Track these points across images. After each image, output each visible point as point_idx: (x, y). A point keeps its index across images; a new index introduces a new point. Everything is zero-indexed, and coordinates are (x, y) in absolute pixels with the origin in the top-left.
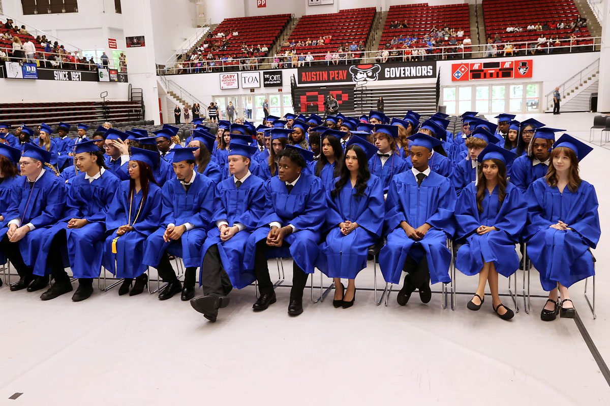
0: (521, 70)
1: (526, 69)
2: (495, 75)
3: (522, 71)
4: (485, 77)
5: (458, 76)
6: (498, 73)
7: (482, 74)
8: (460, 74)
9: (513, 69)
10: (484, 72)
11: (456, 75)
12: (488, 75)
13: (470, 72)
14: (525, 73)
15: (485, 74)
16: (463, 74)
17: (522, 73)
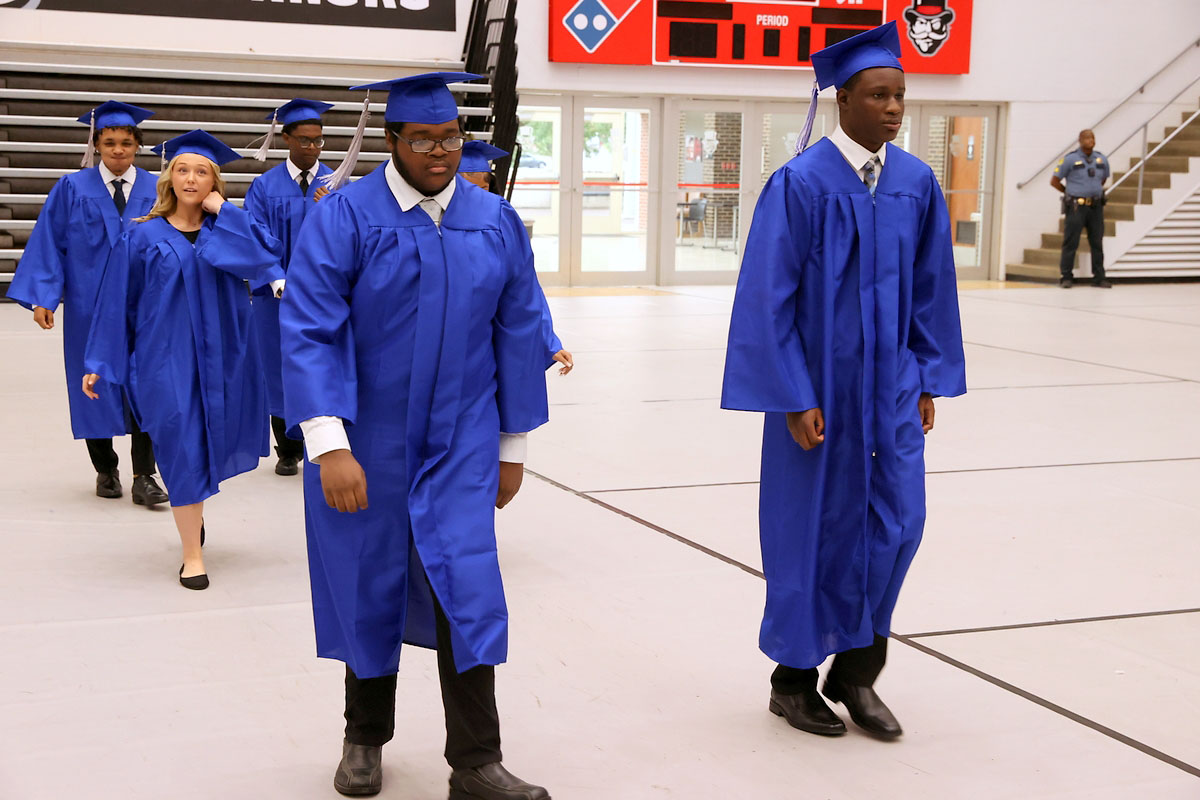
0: (918, 27)
1: (945, 20)
2: (789, 44)
3: (922, 32)
4: (738, 54)
5: (590, 34)
6: (804, 33)
7: (725, 30)
8: (600, 22)
9: (881, 12)
10: (737, 19)
11: (581, 22)
12: (755, 43)
13: (659, 15)
14: (936, 43)
15: (739, 32)
16: (618, 22)
17: (925, 48)
